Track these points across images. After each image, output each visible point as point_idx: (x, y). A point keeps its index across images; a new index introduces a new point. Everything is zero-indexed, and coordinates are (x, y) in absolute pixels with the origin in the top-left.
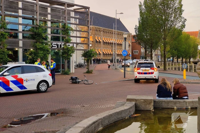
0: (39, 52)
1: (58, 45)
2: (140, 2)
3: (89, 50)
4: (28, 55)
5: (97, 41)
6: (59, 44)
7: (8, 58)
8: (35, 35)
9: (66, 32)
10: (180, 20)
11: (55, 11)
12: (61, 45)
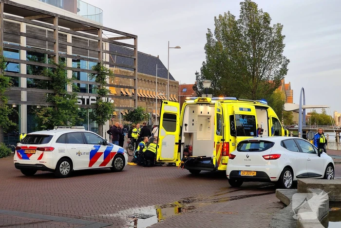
0: (60, 111)
1: (83, 100)
2: (208, 29)
3: (136, 108)
4: (41, 117)
5: (123, 95)
6: (86, 97)
7: (9, 121)
8: (53, 82)
9: (101, 77)
10: (278, 61)
11: (79, 41)
12: (88, 100)
